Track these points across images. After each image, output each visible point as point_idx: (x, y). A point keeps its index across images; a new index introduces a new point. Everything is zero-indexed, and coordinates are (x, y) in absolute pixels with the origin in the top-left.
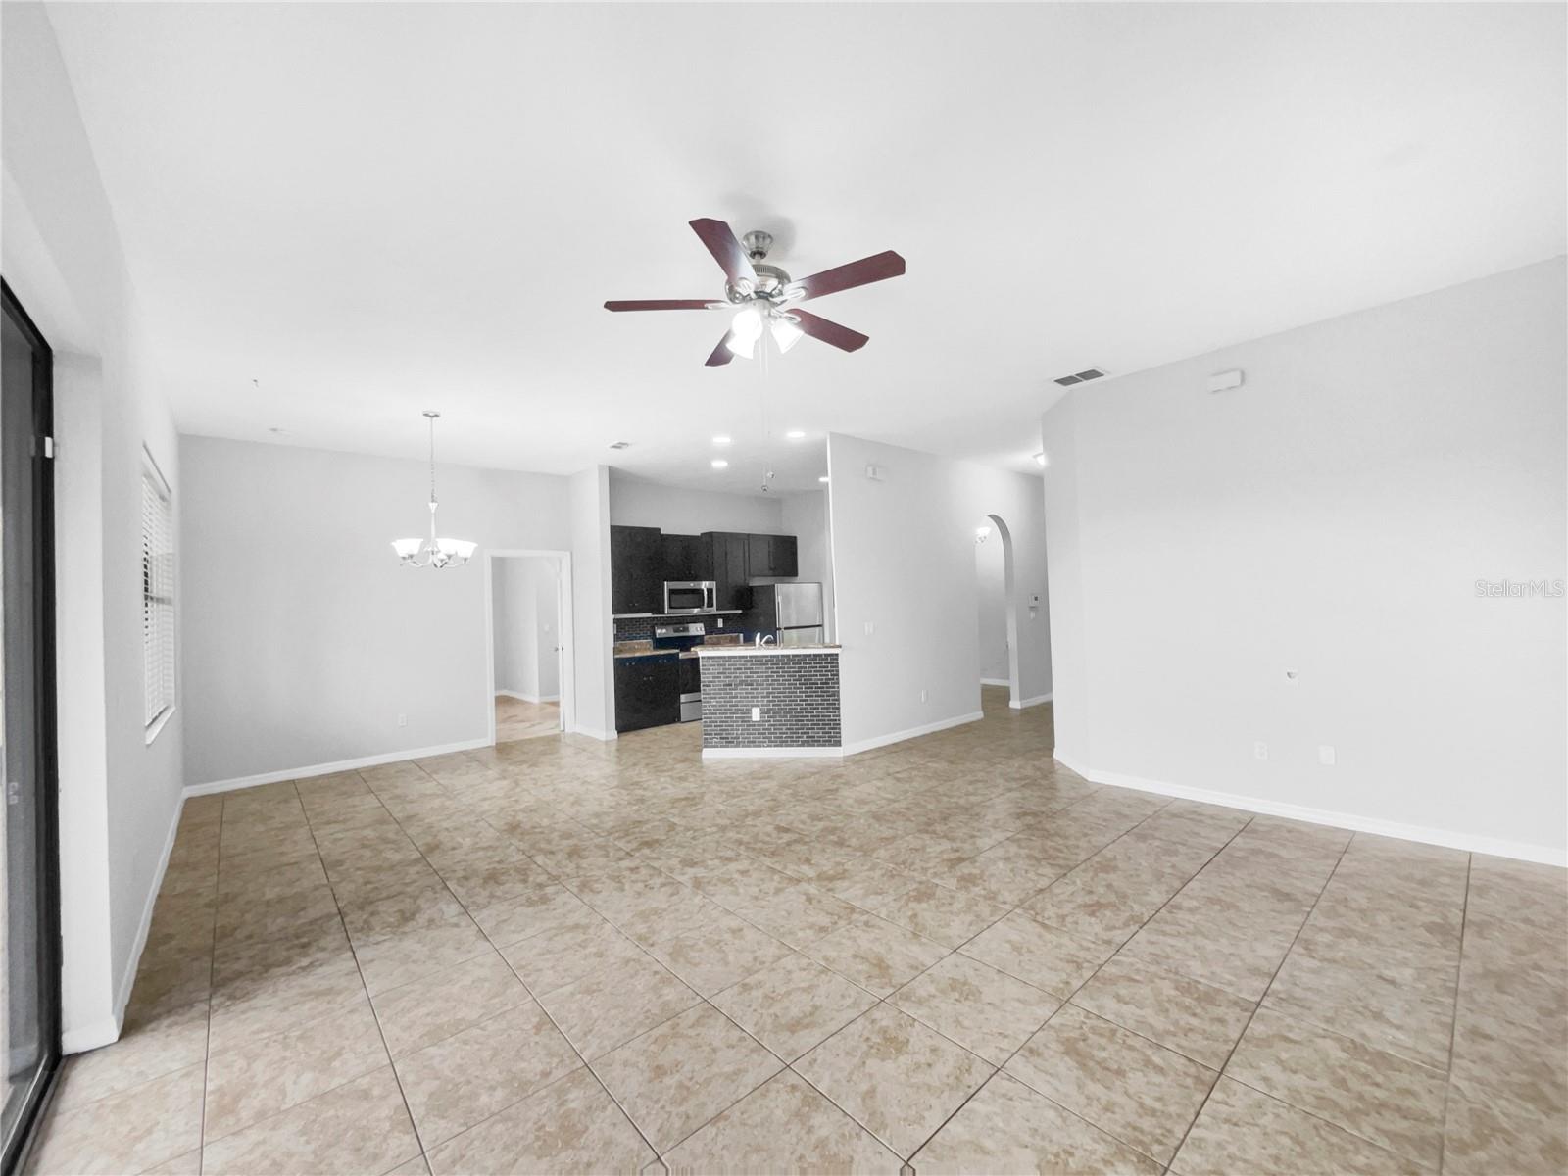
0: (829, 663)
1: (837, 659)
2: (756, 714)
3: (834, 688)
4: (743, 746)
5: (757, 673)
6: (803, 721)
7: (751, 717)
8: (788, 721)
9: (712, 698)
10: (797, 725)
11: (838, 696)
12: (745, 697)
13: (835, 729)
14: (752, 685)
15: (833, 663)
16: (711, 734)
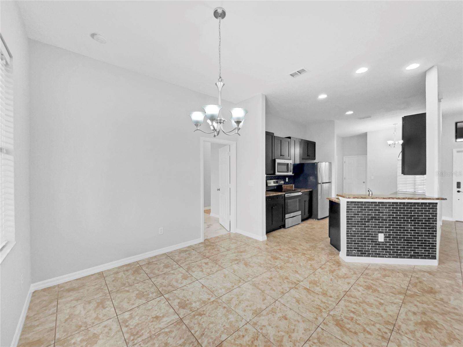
0: (431, 208)
1: (436, 206)
2: (381, 238)
3: (433, 224)
4: (372, 256)
5: (383, 213)
6: (412, 243)
7: (378, 239)
8: (402, 242)
9: (353, 226)
10: (408, 245)
11: (436, 229)
12: (373, 227)
13: (433, 249)
14: (379, 220)
15: (433, 209)
16: (352, 248)
